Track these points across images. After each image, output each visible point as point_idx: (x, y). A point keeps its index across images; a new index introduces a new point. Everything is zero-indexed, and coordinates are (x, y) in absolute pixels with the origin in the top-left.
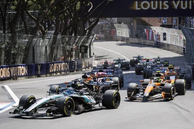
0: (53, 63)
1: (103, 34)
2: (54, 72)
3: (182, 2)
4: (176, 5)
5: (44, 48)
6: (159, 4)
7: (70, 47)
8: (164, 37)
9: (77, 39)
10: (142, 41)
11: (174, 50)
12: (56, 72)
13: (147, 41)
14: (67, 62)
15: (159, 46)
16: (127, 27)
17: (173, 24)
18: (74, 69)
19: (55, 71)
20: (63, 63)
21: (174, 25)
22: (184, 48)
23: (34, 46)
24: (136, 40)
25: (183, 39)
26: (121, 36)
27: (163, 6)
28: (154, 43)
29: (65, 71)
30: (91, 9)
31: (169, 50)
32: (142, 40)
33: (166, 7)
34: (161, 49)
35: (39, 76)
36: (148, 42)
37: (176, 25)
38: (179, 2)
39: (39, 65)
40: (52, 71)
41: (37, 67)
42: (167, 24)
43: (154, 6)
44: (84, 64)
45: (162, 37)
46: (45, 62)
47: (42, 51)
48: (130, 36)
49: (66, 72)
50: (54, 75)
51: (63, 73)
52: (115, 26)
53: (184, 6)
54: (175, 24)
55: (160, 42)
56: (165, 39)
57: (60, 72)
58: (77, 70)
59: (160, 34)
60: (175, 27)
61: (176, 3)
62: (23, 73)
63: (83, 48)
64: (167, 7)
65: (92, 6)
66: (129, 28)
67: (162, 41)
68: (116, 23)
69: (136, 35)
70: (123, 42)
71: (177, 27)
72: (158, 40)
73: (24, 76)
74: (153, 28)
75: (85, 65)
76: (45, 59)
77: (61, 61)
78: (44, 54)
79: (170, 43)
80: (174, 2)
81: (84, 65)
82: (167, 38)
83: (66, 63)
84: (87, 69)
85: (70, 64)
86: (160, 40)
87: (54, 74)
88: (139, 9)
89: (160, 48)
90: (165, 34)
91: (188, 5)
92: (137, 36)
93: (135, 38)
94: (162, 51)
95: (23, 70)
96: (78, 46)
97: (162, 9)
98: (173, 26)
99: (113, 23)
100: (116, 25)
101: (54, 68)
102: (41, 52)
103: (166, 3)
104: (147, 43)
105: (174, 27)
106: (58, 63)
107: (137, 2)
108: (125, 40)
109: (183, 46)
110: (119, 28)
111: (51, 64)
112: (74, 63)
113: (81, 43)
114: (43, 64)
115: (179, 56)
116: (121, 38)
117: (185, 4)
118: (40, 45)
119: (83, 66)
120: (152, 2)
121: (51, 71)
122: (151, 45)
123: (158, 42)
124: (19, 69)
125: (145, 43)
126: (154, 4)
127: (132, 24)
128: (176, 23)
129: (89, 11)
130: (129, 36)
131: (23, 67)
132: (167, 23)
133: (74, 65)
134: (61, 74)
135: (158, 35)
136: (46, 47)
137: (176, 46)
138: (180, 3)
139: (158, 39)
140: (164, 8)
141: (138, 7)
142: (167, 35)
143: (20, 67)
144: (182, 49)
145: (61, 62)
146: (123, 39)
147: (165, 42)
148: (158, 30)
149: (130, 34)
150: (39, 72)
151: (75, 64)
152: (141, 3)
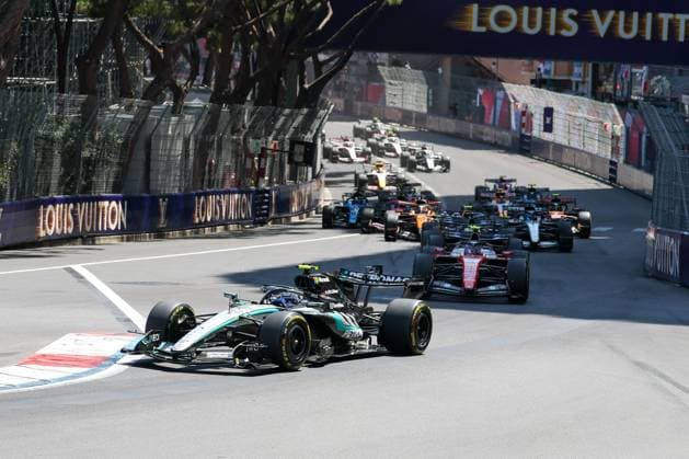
0: (206, 195)
1: (339, 97)
2: (205, 224)
3: (622, 14)
4: (603, 23)
5: (179, 146)
6: (546, 18)
7: (257, 144)
8: (545, 120)
9: (282, 119)
10: (471, 128)
11: (579, 165)
12: (213, 224)
13: (487, 130)
14: (248, 192)
15: (525, 147)
16: (423, 79)
17: (573, 79)
18: (267, 215)
19: (209, 219)
20: (236, 196)
21: (577, 83)
22: (612, 163)
23: (151, 135)
24: (450, 125)
25: (610, 131)
26: (399, 106)
27: (560, 25)
28: (510, 138)
29: (239, 221)
30: (328, 22)
31: (560, 165)
32: (472, 126)
33: (569, 29)
34: (531, 160)
35: (160, 235)
36: (489, 133)
37: (583, 82)
38: (611, 14)
39: (164, 197)
40: (200, 221)
41: (158, 207)
42: (552, 77)
43: (532, 24)
44: (296, 199)
45: (538, 121)
46: (180, 190)
47: (173, 153)
48: (428, 107)
49: (243, 226)
50: (206, 233)
51: (232, 227)
52: (383, 74)
53: (627, 29)
54: (580, 79)
55: (530, 137)
56: (548, 128)
57: (225, 224)
58: (275, 221)
59: (532, 109)
60: (580, 89)
61: (602, 17)
62: (113, 222)
63: (299, 149)
64: (572, 29)
65: (331, 13)
66: (428, 84)
67: (537, 131)
68: (383, 65)
69: (450, 108)
70: (405, 129)
71: (588, 88)
72: (523, 130)
73: (116, 232)
74: (512, 89)
75: (299, 204)
76: (180, 180)
77: (227, 187)
78: (178, 162)
79: (564, 142)
80: (595, 13)
81: (296, 204)
82: (555, 126)
83: (244, 196)
84: (305, 215)
85: (255, 199)
86: (531, 130)
87: (207, 231)
88: (483, 29)
89: (531, 157)
90: (549, 112)
91: (642, 26)
92: (454, 111)
93: (447, 116)
94: (537, 165)
95: (113, 214)
96: (284, 140)
97: (557, 35)
98: (574, 85)
99: (376, 64)
100: (384, 71)
101: (208, 209)
102: (169, 156)
103: (571, 16)
104: (487, 135)
105: (574, 88)
106: (219, 193)
107: (475, 7)
108: (414, 122)
109: (609, 157)
110: (396, 82)
111: (199, 198)
112: (267, 195)
113: (292, 130)
114: (176, 196)
115: (597, 187)
116: (400, 115)
117: (631, 23)
118: (170, 132)
119: (295, 208)
120: (526, 10)
121: (197, 221)
122: (500, 142)
123: (522, 136)
124: (103, 208)
125: (479, 136)
126: (532, 15)
127: (440, 70)
128: (584, 77)
129: (320, 27)
130: (425, 110)
131: (114, 203)
132: (552, 73)
133: (267, 203)
134: (226, 229)
135: (524, 113)
136: (186, 142)
137: (586, 153)
138: (615, 19)
139: (523, 125)
140: (564, 33)
141: (480, 23)
142: (555, 115)
143: (106, 203)
144: (608, 166)
145: (229, 192)
146: (406, 117)
147: (547, 136)
148: (525, 96)
149: (431, 103)
150: (162, 223)
151: (270, 198)
152: (489, 12)
